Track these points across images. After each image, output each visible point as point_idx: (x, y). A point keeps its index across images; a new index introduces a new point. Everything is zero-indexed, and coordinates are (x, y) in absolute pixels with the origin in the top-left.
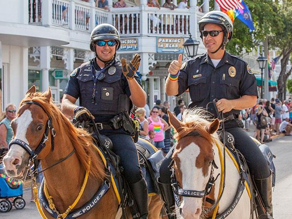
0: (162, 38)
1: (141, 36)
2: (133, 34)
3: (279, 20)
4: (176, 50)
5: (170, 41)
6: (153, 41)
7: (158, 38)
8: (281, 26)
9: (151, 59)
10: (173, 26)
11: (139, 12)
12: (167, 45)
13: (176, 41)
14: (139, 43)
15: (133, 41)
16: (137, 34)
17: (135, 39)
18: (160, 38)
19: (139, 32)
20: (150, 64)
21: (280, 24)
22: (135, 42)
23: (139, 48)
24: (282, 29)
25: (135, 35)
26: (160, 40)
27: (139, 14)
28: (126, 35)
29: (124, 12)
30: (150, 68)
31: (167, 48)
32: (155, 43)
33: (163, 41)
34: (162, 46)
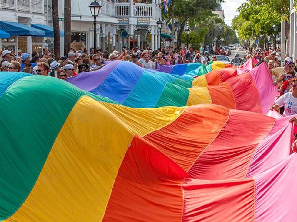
0: (140, 18)
1: (130, 17)
2: (126, 16)
3: (183, 4)
4: (146, 24)
5: (144, 19)
6: (136, 19)
7: (138, 18)
8: (184, 7)
9: (134, 28)
10: (146, 12)
11: (129, 5)
12: (142, 21)
13: (146, 19)
14: (130, 20)
15: (127, 19)
16: (128, 16)
17: (128, 18)
18: (139, 18)
19: (129, 15)
20: (134, 30)
21: (184, 6)
22: (128, 19)
23: (130, 22)
24: (185, 9)
25: (127, 16)
26: (139, 19)
27: (129, 6)
28: (123, 16)
29: (122, 5)
30: (134, 32)
31: (142, 23)
32: (137, 20)
33: (141, 19)
34: (140, 22)
